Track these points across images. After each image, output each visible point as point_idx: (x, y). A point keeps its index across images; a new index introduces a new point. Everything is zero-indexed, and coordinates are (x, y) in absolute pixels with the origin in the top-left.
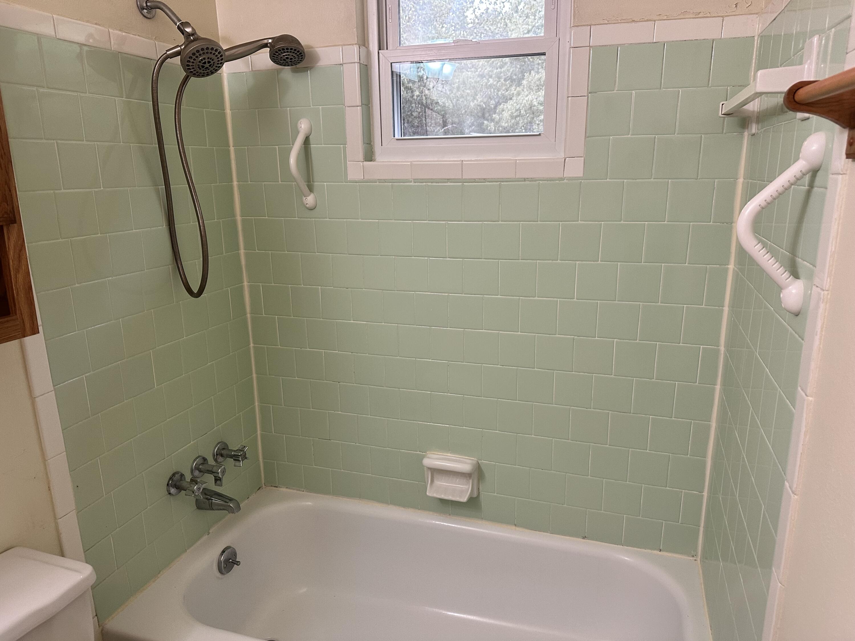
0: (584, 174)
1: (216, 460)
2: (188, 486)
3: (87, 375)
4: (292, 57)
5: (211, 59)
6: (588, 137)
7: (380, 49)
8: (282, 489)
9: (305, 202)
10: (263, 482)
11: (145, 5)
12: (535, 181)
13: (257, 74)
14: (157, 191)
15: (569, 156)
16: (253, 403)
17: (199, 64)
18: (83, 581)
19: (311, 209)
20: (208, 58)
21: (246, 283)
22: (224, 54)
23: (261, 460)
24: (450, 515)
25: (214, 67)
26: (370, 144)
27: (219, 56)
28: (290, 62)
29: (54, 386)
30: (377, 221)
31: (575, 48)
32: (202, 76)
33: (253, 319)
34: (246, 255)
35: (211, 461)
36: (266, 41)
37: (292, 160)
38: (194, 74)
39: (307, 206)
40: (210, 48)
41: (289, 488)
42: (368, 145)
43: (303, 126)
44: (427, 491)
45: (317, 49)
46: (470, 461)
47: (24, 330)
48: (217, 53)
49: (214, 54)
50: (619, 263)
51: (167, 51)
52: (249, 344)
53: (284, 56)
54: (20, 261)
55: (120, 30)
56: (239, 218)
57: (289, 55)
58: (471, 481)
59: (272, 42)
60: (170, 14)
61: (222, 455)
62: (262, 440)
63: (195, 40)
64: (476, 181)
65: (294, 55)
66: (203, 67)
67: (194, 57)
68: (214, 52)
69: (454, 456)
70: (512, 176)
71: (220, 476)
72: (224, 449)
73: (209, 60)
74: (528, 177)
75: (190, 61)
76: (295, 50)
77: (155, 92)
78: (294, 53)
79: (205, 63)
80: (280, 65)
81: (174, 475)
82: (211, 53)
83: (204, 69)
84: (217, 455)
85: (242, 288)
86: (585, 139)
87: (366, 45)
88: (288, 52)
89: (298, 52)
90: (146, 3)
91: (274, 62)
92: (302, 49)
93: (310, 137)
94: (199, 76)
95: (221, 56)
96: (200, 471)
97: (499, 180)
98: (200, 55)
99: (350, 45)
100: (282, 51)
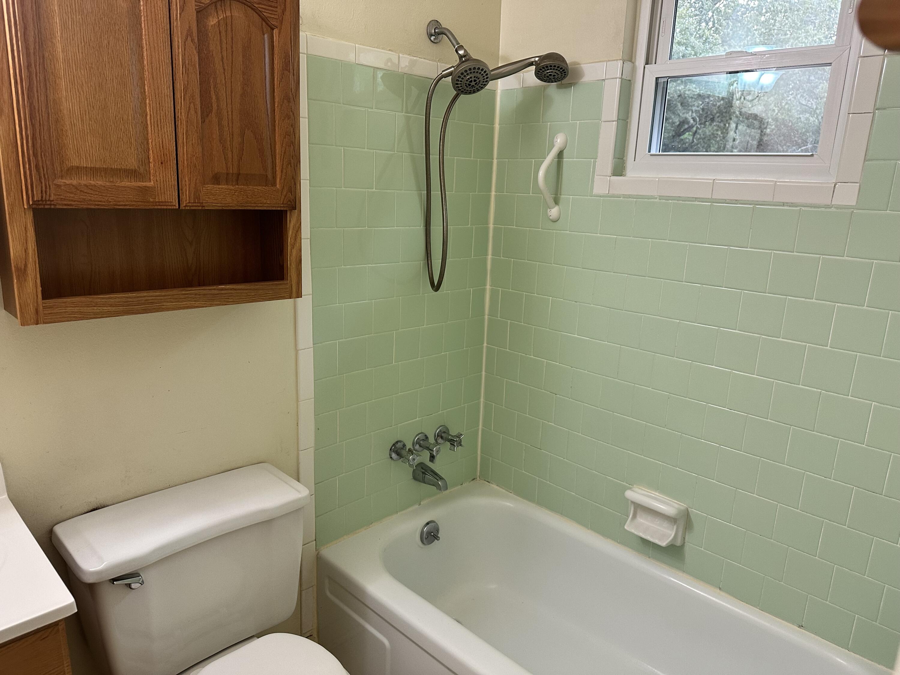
0: (857, 202)
1: (436, 440)
2: (406, 454)
3: (340, 340)
4: (555, 74)
5: (477, 77)
6: (869, 160)
7: (647, 63)
8: (493, 485)
9: (549, 214)
10: (478, 474)
11: (433, 31)
12: (796, 207)
13: (526, 90)
14: (420, 195)
15: (841, 181)
16: (479, 398)
17: (467, 82)
18: (300, 499)
19: (555, 221)
20: (475, 77)
21: (488, 287)
22: (490, 73)
23: (479, 452)
24: (649, 557)
25: (480, 85)
26: (622, 159)
27: (484, 75)
28: (553, 78)
29: (313, 344)
30: (615, 237)
31: (864, 57)
32: (469, 93)
33: (489, 320)
34: (493, 260)
35: (432, 440)
36: (533, 60)
37: (541, 173)
38: (462, 92)
39: (551, 218)
40: (477, 68)
41: (499, 486)
42: (619, 160)
43: (559, 141)
44: (626, 525)
45: (582, 65)
46: (676, 506)
47: (291, 292)
48: (483, 72)
49: (480, 73)
50: (890, 312)
51: (443, 71)
52: (483, 344)
53: (547, 73)
54: (295, 240)
55: (409, 55)
56: (491, 226)
57: (552, 72)
58: (675, 527)
59: (538, 60)
60: (452, 39)
61: (442, 438)
62: (482, 435)
63: (466, 61)
64: (726, 202)
65: (557, 72)
66: (469, 85)
67: (462, 76)
68: (480, 71)
69: (662, 496)
70: (769, 199)
71: (435, 454)
72: (444, 432)
73: (475, 79)
74: (788, 202)
75: (458, 80)
76: (558, 67)
77: (428, 107)
78: (557, 70)
79: (471, 81)
80: (545, 82)
81: (397, 442)
82: (477, 72)
83: (470, 87)
84: (438, 436)
85: (484, 290)
86: (864, 161)
87: (633, 60)
88: (551, 69)
89: (561, 68)
90: (435, 30)
91: (539, 79)
92: (565, 66)
93: (565, 151)
94: (466, 93)
95: (487, 75)
96: (420, 446)
97: (752, 202)
98: (468, 74)
99: (614, 60)
100: (546, 69)
